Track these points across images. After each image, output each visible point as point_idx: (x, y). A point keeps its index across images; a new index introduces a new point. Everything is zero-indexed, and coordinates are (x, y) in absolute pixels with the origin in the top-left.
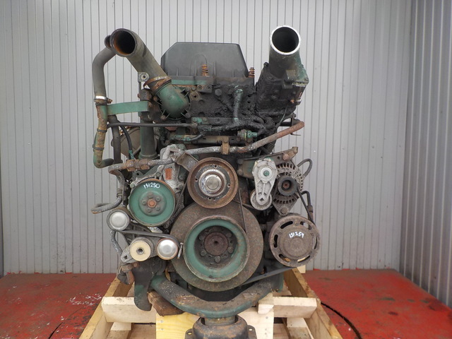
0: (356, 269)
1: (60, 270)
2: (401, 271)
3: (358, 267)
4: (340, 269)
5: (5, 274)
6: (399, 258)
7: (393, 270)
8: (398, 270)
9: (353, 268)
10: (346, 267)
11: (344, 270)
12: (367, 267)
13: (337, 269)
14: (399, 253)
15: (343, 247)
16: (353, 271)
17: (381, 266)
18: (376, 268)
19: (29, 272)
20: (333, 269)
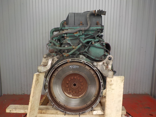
0: (134, 94)
1: (22, 93)
2: (151, 94)
3: (135, 93)
4: (128, 94)
5: (2, 95)
6: (150, 90)
7: (148, 94)
8: (150, 94)
9: (133, 93)
10: (130, 93)
11: (129, 94)
12: (138, 93)
13: (127, 94)
14: (150, 88)
15: (129, 85)
16: (133, 94)
17: (143, 93)
18: (141, 93)
19: (11, 94)
20: (125, 94)
